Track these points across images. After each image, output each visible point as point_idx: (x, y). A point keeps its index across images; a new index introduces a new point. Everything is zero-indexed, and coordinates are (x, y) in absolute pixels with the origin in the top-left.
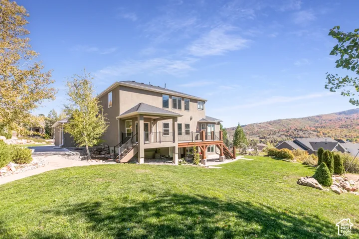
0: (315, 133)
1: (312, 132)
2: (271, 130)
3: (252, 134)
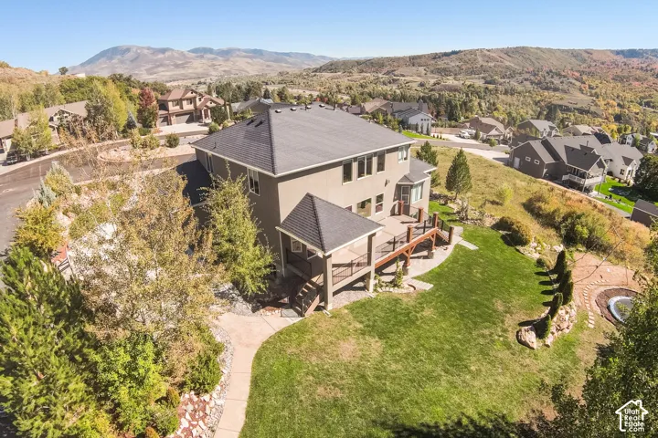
0: (578, 84)
1: (574, 81)
2: (507, 68)
3: (472, 72)
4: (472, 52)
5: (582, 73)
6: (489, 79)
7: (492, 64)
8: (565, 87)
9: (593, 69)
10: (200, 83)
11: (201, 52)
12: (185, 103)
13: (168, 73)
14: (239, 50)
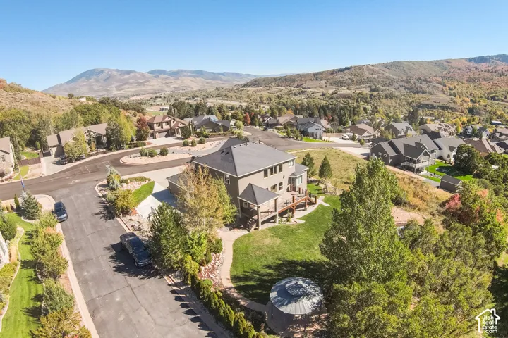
0: (440, 86)
2: (388, 78)
3: (361, 82)
4: (360, 68)
5: (444, 78)
6: (373, 88)
7: (375, 76)
8: (431, 89)
9: (451, 75)
10: (157, 97)
11: (157, 73)
12: (164, 124)
13: (133, 90)
14: (185, 71)
